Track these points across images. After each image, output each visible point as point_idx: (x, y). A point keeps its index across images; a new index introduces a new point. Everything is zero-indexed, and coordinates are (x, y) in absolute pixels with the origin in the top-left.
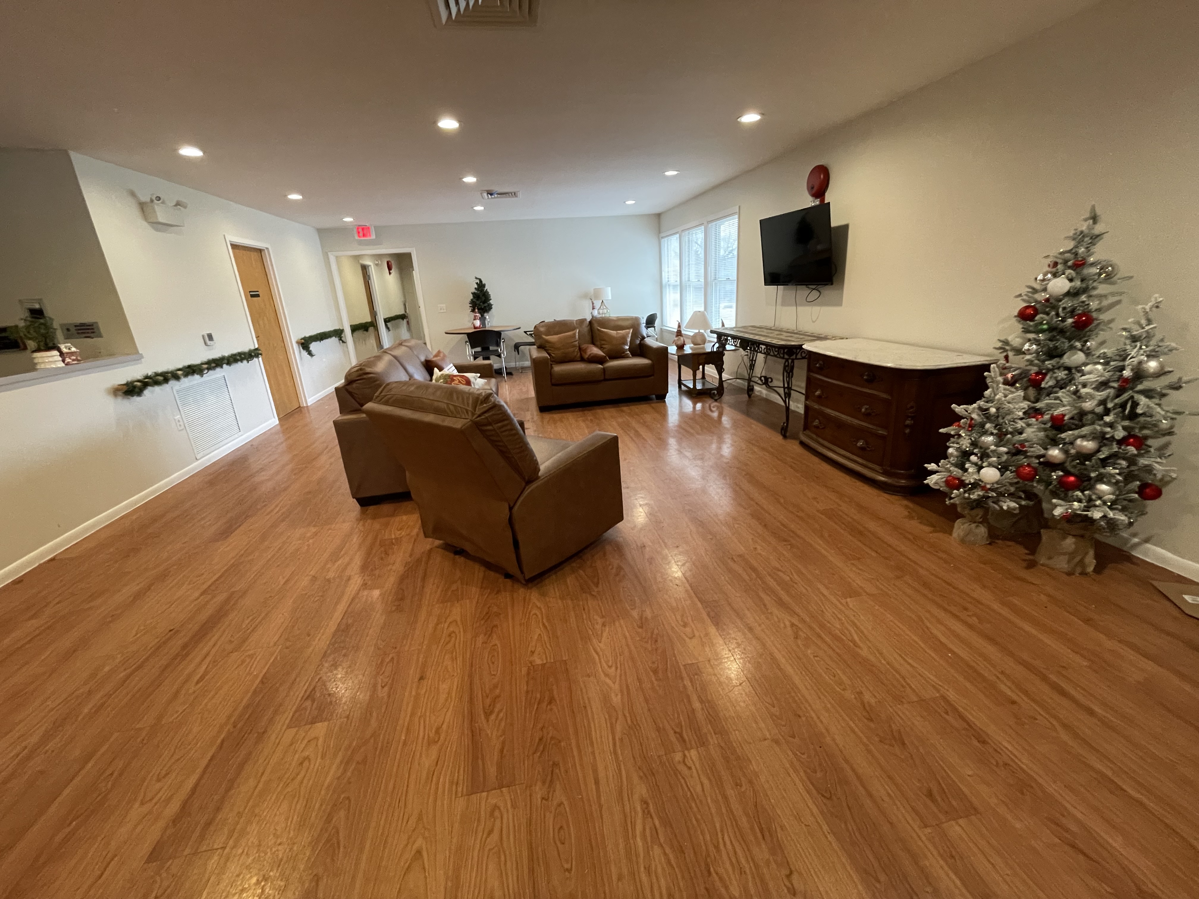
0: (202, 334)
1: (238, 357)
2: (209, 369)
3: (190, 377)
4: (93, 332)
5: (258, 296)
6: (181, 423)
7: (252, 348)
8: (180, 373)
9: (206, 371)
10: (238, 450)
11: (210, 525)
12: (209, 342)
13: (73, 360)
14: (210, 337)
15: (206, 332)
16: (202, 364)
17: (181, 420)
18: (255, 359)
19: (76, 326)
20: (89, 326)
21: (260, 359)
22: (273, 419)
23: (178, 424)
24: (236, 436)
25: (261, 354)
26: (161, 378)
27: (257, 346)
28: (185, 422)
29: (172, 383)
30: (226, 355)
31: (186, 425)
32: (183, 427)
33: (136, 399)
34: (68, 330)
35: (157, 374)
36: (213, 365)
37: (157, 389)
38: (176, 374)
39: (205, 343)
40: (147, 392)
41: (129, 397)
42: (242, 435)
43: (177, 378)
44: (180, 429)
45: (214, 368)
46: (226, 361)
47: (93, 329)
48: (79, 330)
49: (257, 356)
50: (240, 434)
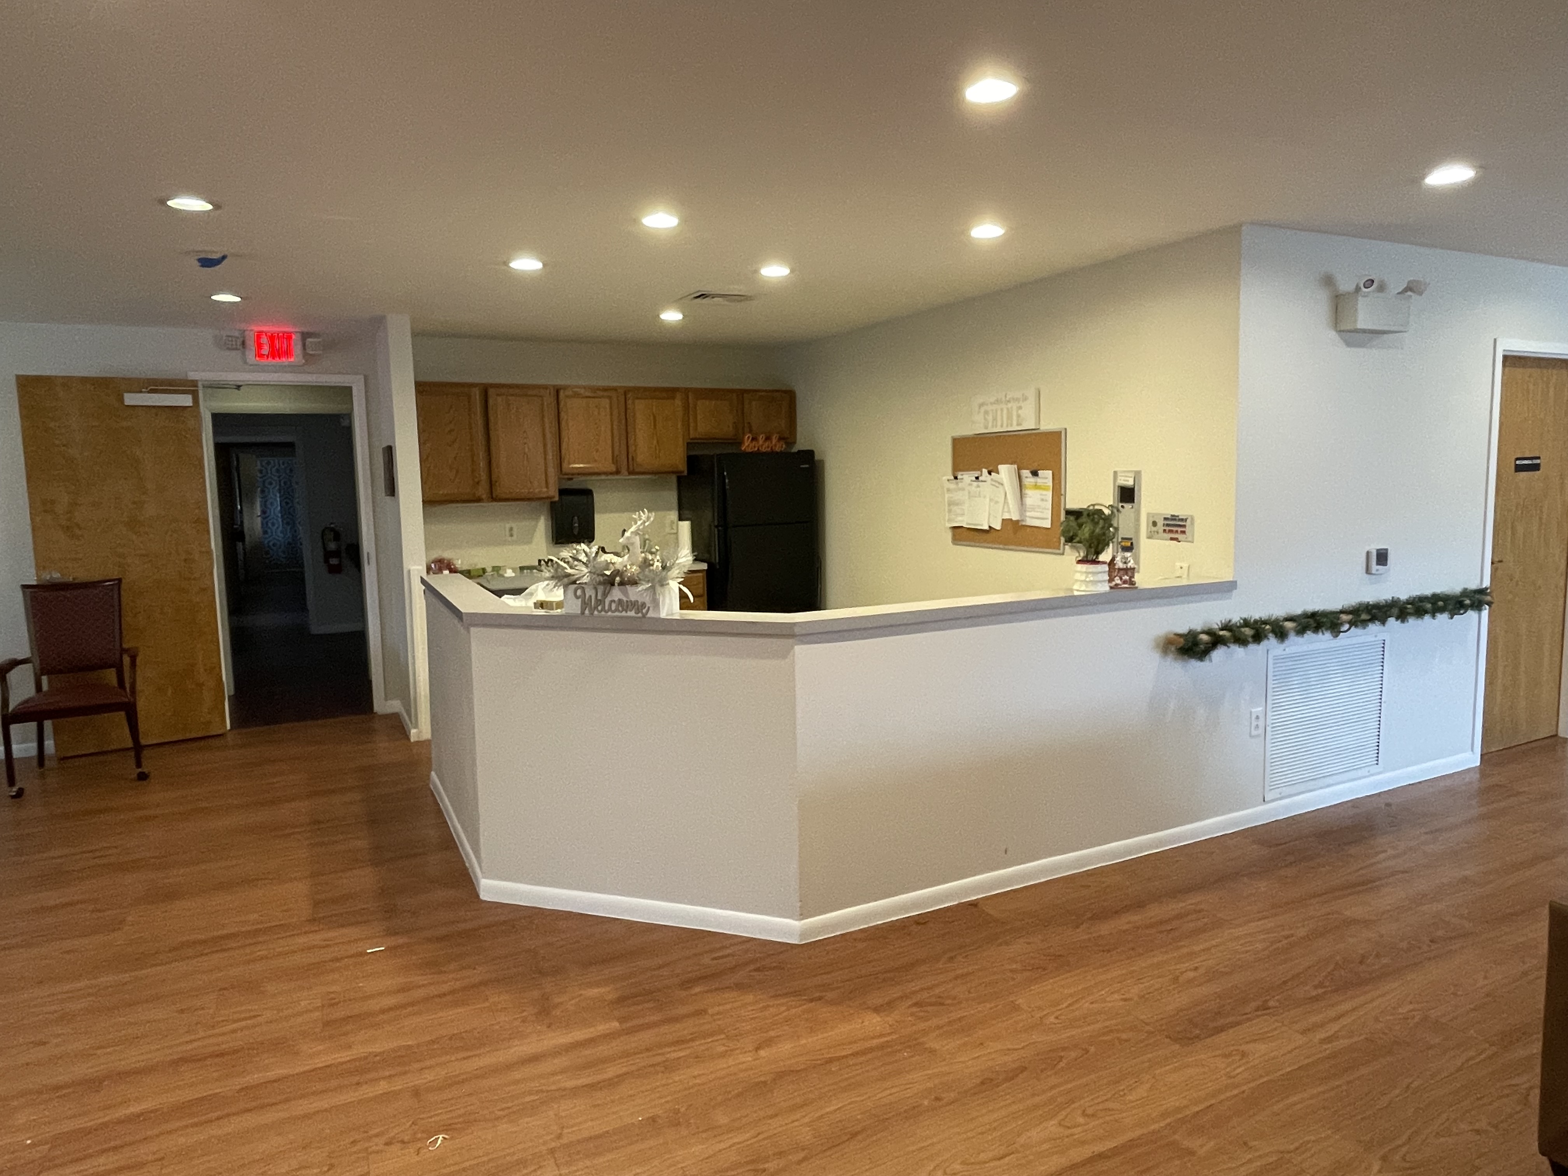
0: (1367, 548)
1: (1429, 606)
2: (1352, 624)
3: (1309, 635)
4: (1183, 532)
5: (1536, 467)
6: (1261, 723)
7: (1473, 585)
8: (1289, 625)
9: (1346, 626)
10: (1355, 803)
11: (1190, 981)
12: (1374, 567)
13: (1125, 582)
14: (1382, 557)
15: (1373, 548)
16: (1342, 612)
17: (1262, 719)
18: (1472, 614)
19: (1165, 519)
20: (1182, 520)
21: (1485, 613)
22: (1468, 755)
23: (1254, 724)
24: (1364, 772)
25: (1489, 604)
26: (1248, 631)
27: (1486, 583)
28: (1269, 722)
29: (1271, 643)
30: (1404, 597)
31: (1268, 729)
32: (1261, 731)
33: (1194, 665)
34: (1155, 524)
35: (1246, 623)
36: (1364, 616)
37: (1238, 651)
38: (1281, 627)
39: (1368, 571)
40: (1218, 654)
41: (1186, 657)
42: (1379, 773)
43: (1281, 634)
44: (1254, 733)
45: (1364, 623)
46: (1395, 611)
47: (1184, 526)
48: (1168, 525)
49: (1477, 606)
50: (1374, 769)
